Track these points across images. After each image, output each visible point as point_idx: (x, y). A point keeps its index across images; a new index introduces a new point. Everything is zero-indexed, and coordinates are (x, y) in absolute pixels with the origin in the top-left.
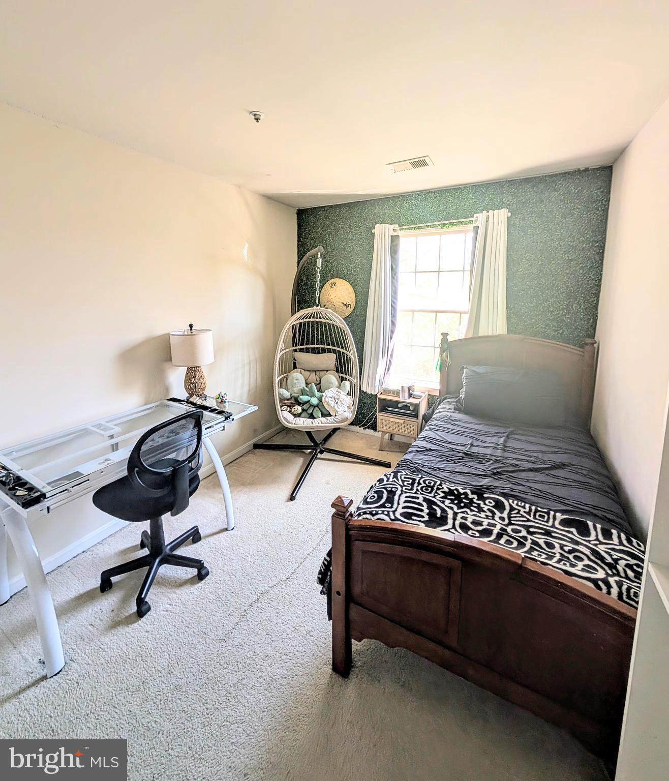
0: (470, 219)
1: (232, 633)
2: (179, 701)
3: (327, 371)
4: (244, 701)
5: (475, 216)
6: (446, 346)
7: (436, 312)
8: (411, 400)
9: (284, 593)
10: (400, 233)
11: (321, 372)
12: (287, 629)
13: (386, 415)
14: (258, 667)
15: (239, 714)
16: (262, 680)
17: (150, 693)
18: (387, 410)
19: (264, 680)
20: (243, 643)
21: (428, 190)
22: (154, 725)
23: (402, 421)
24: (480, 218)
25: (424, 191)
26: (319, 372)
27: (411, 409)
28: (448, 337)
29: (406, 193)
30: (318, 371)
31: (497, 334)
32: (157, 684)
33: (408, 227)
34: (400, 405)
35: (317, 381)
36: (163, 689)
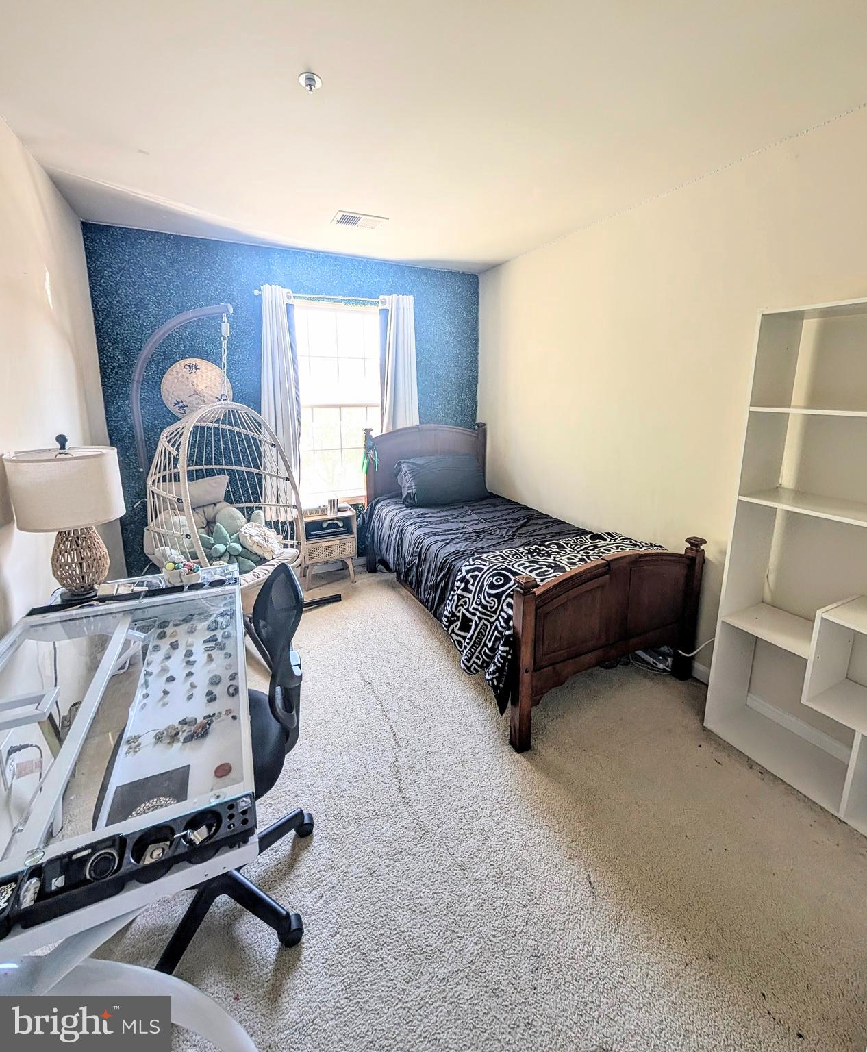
0: (375, 300)
1: (423, 822)
2: (467, 908)
3: (215, 504)
4: (506, 837)
5: (381, 297)
6: (371, 443)
7: (340, 407)
8: (341, 515)
9: (413, 753)
10: (296, 302)
11: (205, 509)
12: (456, 769)
13: (314, 542)
14: (479, 810)
15: (516, 846)
16: (494, 813)
17: (435, 945)
18: (312, 535)
19: (496, 810)
20: (443, 816)
21: (327, 253)
22: (479, 946)
23: (338, 542)
24: (388, 301)
25: (322, 252)
26: (201, 509)
27: (341, 524)
28: (371, 433)
29: (299, 249)
30: (200, 507)
31: (414, 425)
32: (429, 933)
33: (304, 295)
34: (324, 525)
35: (203, 523)
36: (440, 926)
